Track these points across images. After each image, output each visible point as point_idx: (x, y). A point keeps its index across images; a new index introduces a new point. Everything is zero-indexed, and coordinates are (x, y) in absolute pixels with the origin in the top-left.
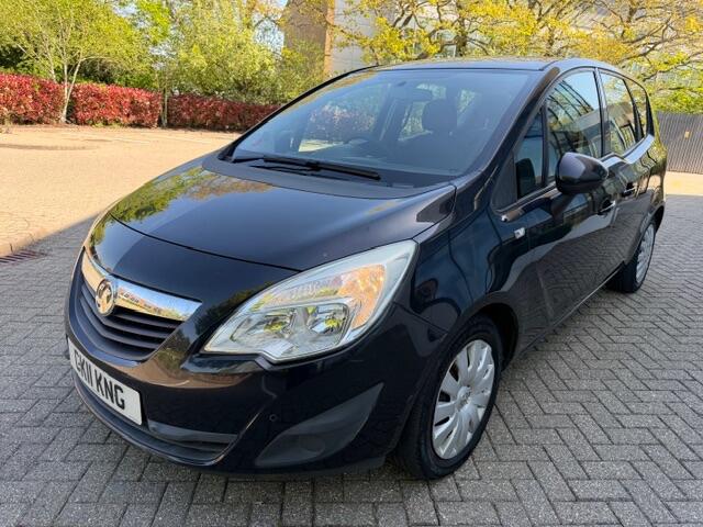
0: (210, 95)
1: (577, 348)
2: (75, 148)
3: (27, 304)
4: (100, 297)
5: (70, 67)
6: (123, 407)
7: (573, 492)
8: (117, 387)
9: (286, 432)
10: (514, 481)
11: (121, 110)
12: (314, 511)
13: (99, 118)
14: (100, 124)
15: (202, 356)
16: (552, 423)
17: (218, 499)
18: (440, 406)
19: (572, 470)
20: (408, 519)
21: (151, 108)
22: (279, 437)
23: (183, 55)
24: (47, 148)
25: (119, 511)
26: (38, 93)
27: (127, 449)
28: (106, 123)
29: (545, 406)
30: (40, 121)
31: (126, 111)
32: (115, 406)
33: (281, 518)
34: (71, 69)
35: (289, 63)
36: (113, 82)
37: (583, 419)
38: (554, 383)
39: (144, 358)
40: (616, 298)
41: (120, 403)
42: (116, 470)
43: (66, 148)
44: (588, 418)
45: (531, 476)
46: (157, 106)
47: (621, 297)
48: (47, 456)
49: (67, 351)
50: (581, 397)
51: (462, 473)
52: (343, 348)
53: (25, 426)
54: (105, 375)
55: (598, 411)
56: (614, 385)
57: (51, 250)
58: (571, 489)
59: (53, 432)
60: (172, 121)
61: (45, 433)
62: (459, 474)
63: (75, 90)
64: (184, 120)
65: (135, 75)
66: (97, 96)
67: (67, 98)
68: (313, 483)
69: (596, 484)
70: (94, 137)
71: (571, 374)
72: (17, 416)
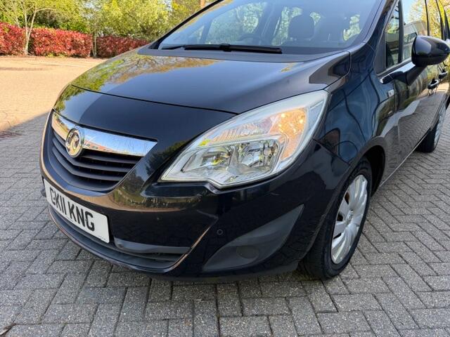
0: (125, 36)
1: (404, 187)
2: (35, 69)
3: (10, 167)
4: (70, 143)
5: (28, 16)
6: (93, 229)
7: (429, 286)
8: (87, 213)
9: (230, 244)
10: (384, 278)
11: (65, 46)
12: (241, 305)
13: (50, 52)
14: (51, 55)
15: (159, 184)
16: (400, 237)
17: (168, 298)
18: (338, 224)
19: (424, 270)
20: (314, 308)
21: (85, 45)
22: (222, 248)
23: (106, 7)
24: (16, 69)
25: (92, 309)
26: (8, 35)
27: (93, 264)
28: (55, 55)
29: (392, 226)
30: (10, 54)
31: (69, 46)
32: (86, 229)
33: (218, 311)
34: (29, 18)
35: (177, 13)
36: (58, 27)
37: (420, 234)
38: (394, 211)
39: (111, 188)
40: (420, 156)
41: (91, 226)
42: (86, 279)
43: (30, 69)
44: (424, 233)
45: (396, 275)
46: (89, 43)
47: (423, 155)
48: (32, 270)
49: (44, 190)
50: (416, 219)
51: (345, 274)
52: (275, 176)
53: (13, 250)
54: (76, 205)
55: (430, 229)
56: (436, 211)
57: (24, 131)
58: (427, 284)
59: (34, 254)
60: (100, 54)
61: (29, 254)
62: (343, 275)
63: (34, 33)
64: (108, 53)
65: (74, 22)
66: (48, 36)
67: (28, 38)
68: (237, 284)
69: (444, 279)
70: (48, 63)
71: (404, 205)
72: (7, 243)
